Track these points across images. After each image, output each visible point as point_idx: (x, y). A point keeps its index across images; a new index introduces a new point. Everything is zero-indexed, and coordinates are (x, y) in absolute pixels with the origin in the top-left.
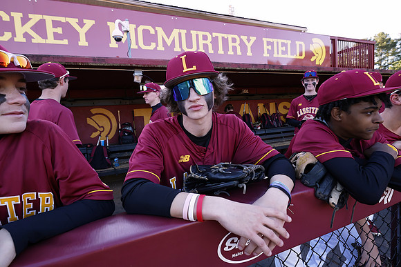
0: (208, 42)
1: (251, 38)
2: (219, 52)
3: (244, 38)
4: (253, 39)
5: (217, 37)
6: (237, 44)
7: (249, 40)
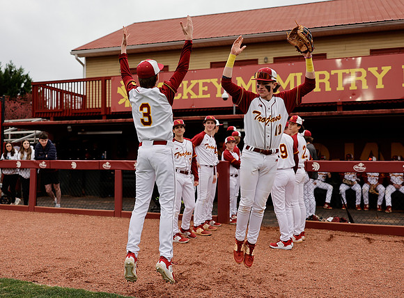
0: (326, 81)
1: (383, 68)
2: (338, 89)
3: (373, 70)
4: (386, 69)
5: (336, 74)
6: (363, 78)
7: (380, 71)
